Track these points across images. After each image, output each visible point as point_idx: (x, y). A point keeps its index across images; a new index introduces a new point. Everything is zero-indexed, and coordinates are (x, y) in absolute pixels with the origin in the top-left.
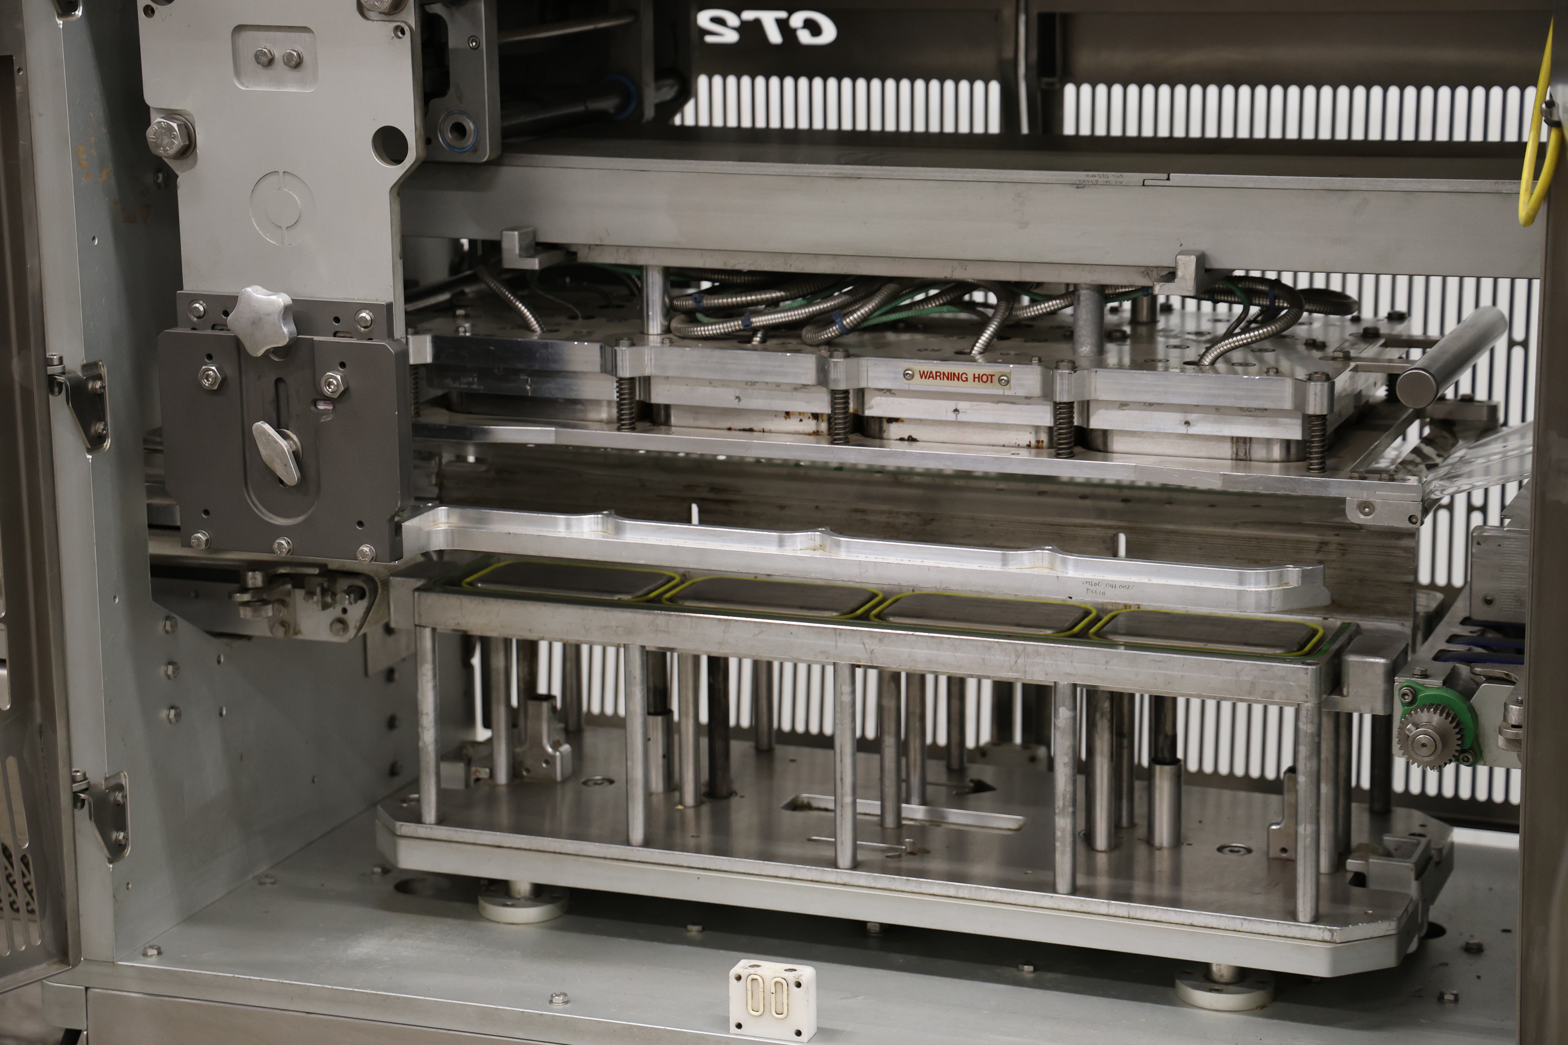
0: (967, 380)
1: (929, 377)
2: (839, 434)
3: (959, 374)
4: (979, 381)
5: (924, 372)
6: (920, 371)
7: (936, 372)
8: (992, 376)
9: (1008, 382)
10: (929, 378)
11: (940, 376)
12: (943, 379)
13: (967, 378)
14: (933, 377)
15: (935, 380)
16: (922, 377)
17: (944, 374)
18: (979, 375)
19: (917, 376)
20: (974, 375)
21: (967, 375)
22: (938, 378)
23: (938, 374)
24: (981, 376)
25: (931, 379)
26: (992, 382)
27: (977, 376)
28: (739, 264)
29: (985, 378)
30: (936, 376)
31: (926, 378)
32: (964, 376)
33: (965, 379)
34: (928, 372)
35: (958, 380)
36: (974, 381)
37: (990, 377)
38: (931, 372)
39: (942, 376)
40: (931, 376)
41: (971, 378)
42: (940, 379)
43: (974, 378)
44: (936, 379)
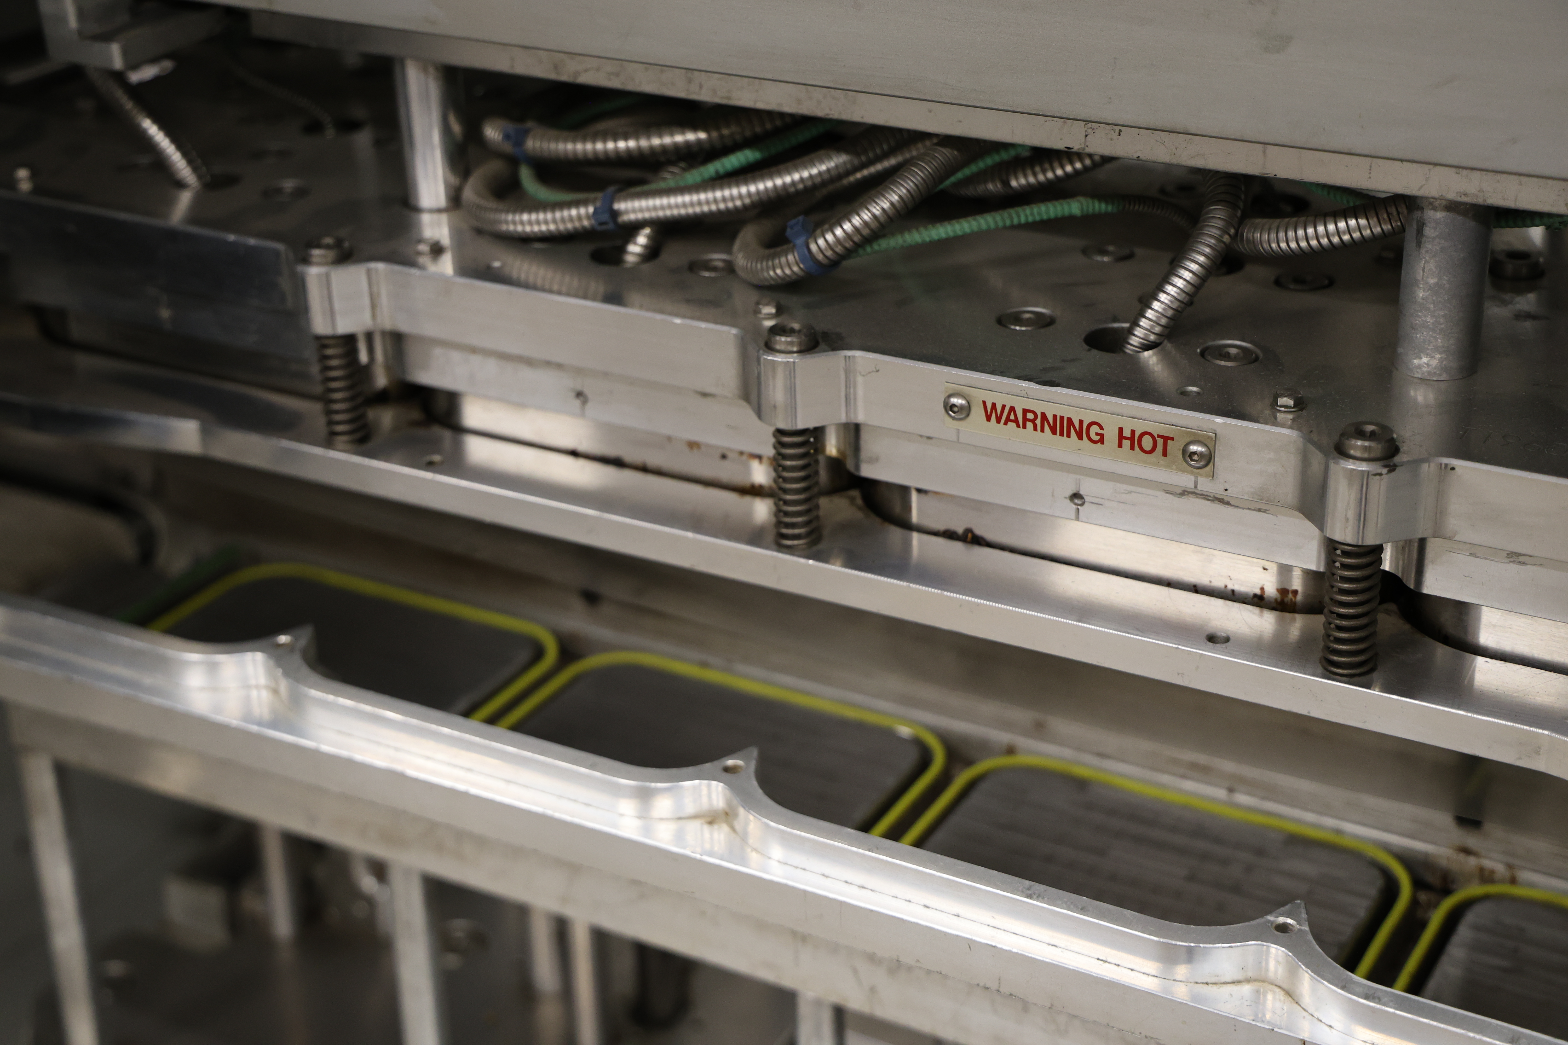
0: (1101, 441)
1: (1008, 420)
2: (793, 526)
3: (1081, 422)
4: (1132, 448)
5: (994, 406)
6: (984, 403)
7: (1025, 411)
8: (1166, 439)
9: (1208, 459)
10: (1006, 423)
11: (1033, 421)
12: (1043, 430)
13: (1102, 436)
14: (1016, 421)
15: (1021, 429)
16: (989, 418)
17: (1044, 416)
18: (1133, 432)
19: (978, 413)
20: (1121, 430)
21: (1101, 428)
22: (1029, 425)
23: (1030, 416)
24: (1137, 435)
25: (1012, 425)
26: (1165, 454)
27: (1127, 433)
28: (586, 71)
29: (1147, 443)
30: (1025, 420)
31: (998, 421)
32: (1094, 429)
33: (1097, 438)
34: (1004, 407)
35: (1080, 437)
36: (1120, 445)
37: (1160, 442)
38: (1012, 409)
39: (1038, 422)
40: (1012, 417)
41: (1111, 435)
42: (1035, 429)
43: (1121, 437)
44: (1025, 427)
